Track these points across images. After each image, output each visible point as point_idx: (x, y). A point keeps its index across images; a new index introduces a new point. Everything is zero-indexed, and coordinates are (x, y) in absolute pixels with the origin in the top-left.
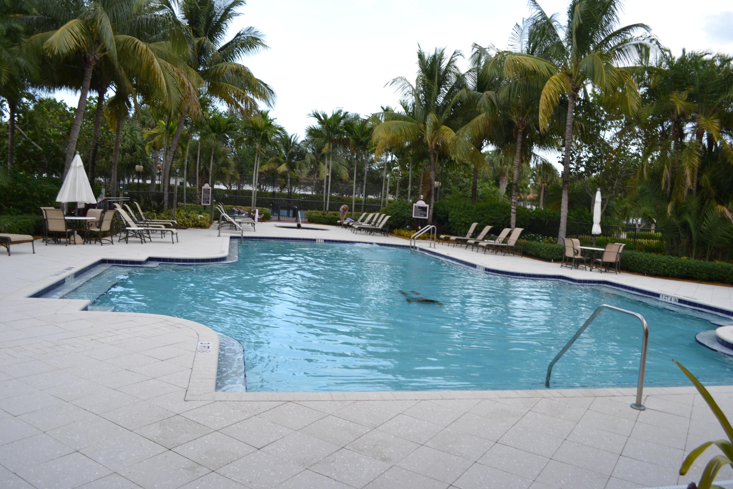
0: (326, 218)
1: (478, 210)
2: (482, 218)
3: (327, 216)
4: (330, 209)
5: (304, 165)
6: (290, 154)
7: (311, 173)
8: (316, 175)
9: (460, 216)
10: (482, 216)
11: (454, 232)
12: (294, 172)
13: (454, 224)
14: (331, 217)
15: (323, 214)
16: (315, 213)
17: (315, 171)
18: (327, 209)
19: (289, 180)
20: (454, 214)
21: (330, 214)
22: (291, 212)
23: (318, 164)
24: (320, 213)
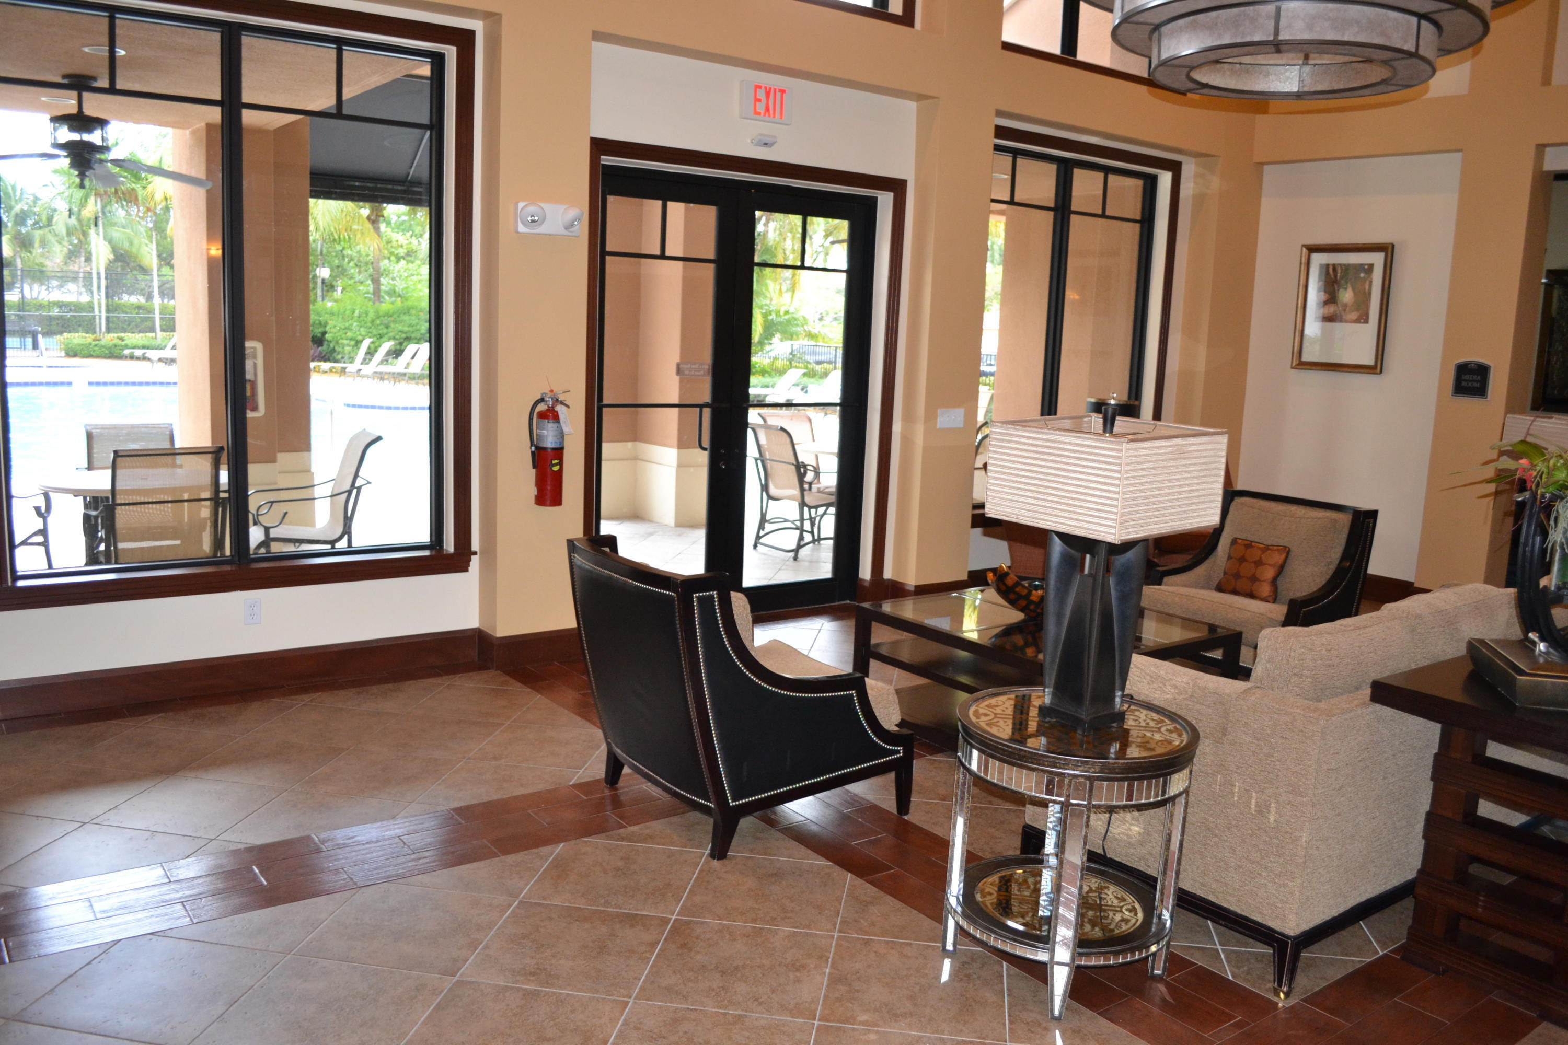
0: (103, 347)
1: (378, 317)
2: (385, 331)
3: (103, 343)
4: (109, 330)
5: (53, 239)
6: (17, 215)
7: (72, 255)
8: (83, 259)
9: (346, 328)
10: (387, 327)
11: (339, 357)
12: (30, 252)
13: (337, 343)
14: (111, 343)
15: (94, 340)
16: (78, 338)
17: (79, 251)
18: (104, 329)
19: (19, 273)
20: (335, 326)
21: (110, 339)
22: (29, 340)
23: (85, 234)
24: (89, 338)
